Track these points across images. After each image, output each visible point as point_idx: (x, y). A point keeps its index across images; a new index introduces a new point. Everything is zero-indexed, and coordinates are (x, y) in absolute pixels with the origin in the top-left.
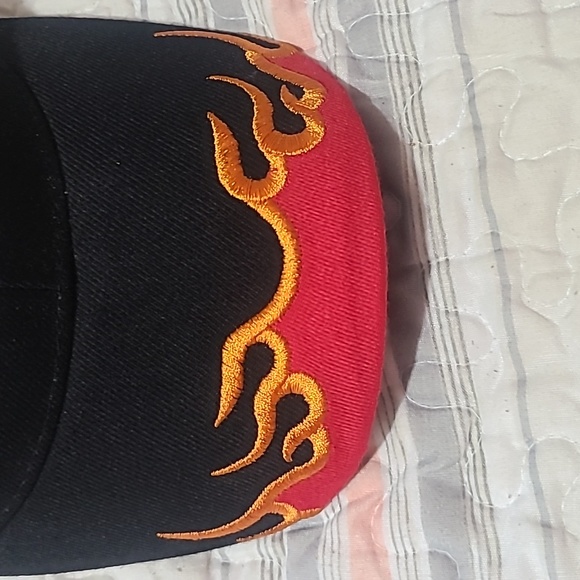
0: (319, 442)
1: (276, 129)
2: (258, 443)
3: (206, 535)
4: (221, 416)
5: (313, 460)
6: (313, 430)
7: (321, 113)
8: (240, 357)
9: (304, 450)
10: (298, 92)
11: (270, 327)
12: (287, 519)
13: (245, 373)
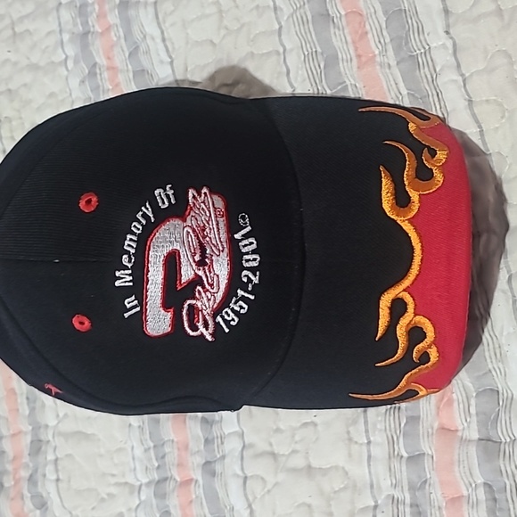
0: (434, 354)
1: (417, 177)
2: (399, 351)
3: (376, 397)
4: (379, 335)
5: (430, 363)
6: (429, 347)
7: (443, 168)
8: (389, 305)
9: (425, 357)
10: (433, 153)
11: (404, 290)
12: (421, 393)
13: (391, 314)
